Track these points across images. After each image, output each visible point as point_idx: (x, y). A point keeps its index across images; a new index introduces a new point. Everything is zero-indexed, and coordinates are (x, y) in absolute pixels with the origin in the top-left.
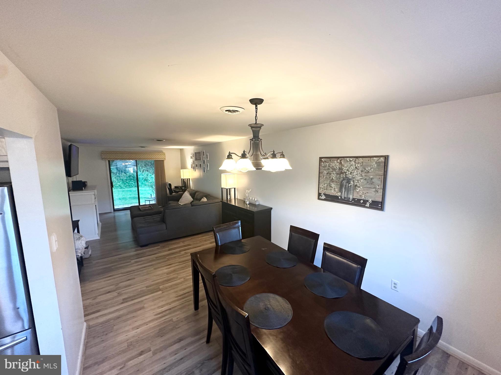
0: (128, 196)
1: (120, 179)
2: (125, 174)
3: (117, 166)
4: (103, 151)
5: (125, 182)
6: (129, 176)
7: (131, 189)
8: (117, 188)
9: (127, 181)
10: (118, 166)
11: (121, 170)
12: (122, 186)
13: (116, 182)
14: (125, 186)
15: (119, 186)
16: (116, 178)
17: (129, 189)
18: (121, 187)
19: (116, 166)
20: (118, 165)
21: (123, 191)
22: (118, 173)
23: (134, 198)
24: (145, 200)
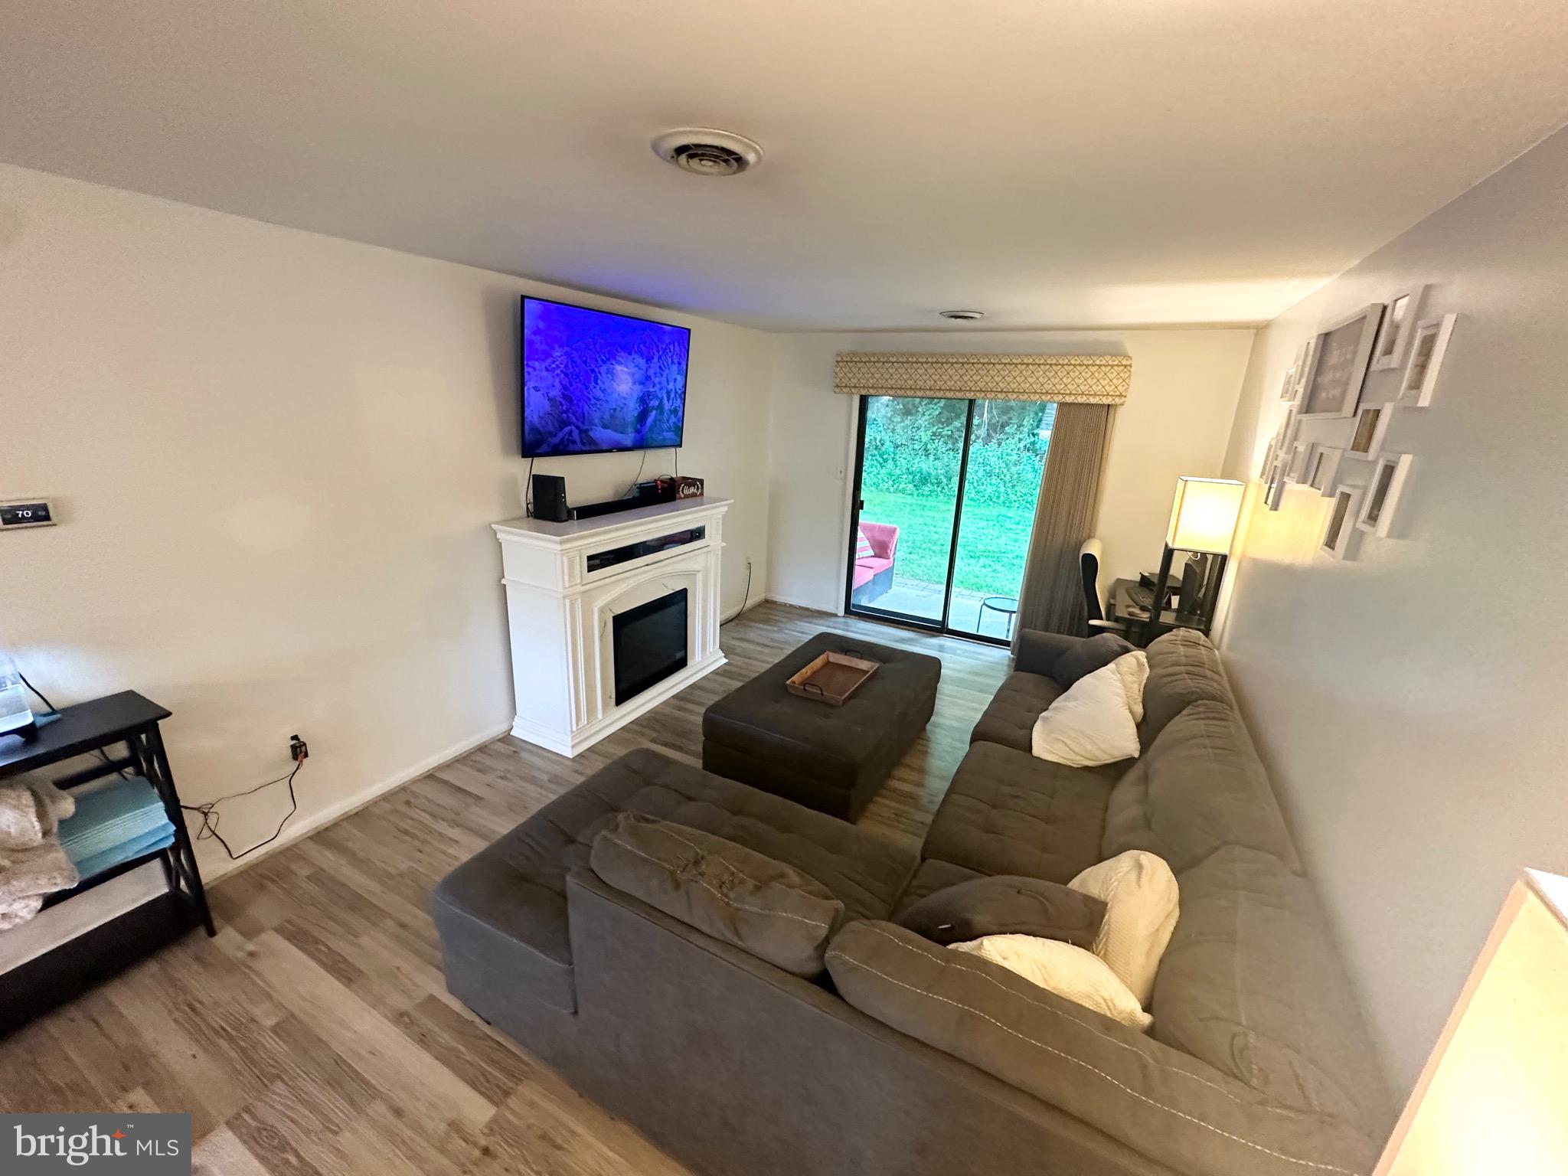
24: (984, 604)
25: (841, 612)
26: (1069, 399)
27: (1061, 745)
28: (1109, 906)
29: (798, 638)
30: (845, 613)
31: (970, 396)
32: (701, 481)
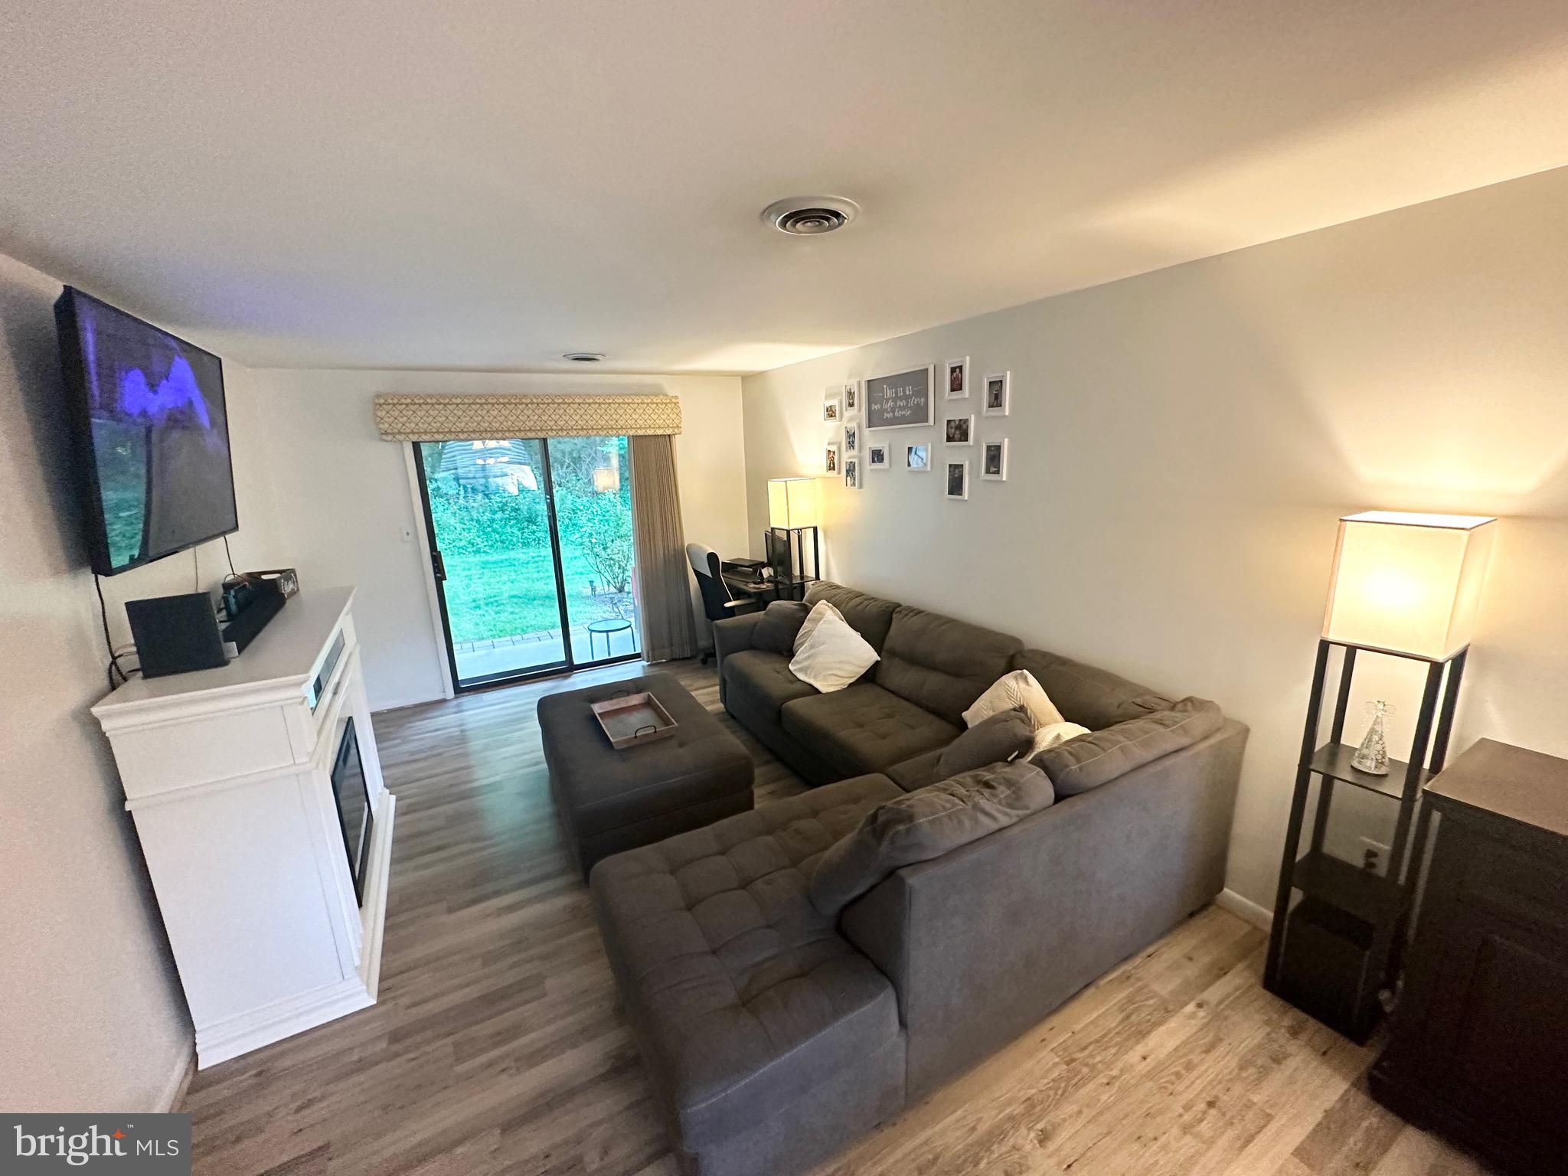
0: (505, 588)
1: (472, 520)
2: (487, 501)
3: (456, 469)
4: (378, 396)
5: (489, 529)
6: (500, 505)
7: (512, 554)
8: (464, 551)
9: (495, 526)
10: (460, 471)
11: (471, 484)
12: (478, 544)
13: (458, 529)
14: (490, 543)
15: (469, 543)
16: (455, 513)
17: (504, 557)
18: (474, 549)
19: (453, 471)
20: (459, 465)
21: (485, 565)
22: (461, 497)
23: (529, 599)
24: (592, 631)
25: (450, 693)
26: (641, 433)
27: (833, 678)
28: (1025, 705)
29: (446, 736)
30: (456, 692)
31: (542, 435)
32: (293, 571)
